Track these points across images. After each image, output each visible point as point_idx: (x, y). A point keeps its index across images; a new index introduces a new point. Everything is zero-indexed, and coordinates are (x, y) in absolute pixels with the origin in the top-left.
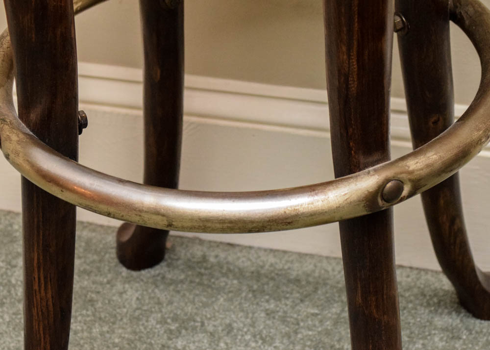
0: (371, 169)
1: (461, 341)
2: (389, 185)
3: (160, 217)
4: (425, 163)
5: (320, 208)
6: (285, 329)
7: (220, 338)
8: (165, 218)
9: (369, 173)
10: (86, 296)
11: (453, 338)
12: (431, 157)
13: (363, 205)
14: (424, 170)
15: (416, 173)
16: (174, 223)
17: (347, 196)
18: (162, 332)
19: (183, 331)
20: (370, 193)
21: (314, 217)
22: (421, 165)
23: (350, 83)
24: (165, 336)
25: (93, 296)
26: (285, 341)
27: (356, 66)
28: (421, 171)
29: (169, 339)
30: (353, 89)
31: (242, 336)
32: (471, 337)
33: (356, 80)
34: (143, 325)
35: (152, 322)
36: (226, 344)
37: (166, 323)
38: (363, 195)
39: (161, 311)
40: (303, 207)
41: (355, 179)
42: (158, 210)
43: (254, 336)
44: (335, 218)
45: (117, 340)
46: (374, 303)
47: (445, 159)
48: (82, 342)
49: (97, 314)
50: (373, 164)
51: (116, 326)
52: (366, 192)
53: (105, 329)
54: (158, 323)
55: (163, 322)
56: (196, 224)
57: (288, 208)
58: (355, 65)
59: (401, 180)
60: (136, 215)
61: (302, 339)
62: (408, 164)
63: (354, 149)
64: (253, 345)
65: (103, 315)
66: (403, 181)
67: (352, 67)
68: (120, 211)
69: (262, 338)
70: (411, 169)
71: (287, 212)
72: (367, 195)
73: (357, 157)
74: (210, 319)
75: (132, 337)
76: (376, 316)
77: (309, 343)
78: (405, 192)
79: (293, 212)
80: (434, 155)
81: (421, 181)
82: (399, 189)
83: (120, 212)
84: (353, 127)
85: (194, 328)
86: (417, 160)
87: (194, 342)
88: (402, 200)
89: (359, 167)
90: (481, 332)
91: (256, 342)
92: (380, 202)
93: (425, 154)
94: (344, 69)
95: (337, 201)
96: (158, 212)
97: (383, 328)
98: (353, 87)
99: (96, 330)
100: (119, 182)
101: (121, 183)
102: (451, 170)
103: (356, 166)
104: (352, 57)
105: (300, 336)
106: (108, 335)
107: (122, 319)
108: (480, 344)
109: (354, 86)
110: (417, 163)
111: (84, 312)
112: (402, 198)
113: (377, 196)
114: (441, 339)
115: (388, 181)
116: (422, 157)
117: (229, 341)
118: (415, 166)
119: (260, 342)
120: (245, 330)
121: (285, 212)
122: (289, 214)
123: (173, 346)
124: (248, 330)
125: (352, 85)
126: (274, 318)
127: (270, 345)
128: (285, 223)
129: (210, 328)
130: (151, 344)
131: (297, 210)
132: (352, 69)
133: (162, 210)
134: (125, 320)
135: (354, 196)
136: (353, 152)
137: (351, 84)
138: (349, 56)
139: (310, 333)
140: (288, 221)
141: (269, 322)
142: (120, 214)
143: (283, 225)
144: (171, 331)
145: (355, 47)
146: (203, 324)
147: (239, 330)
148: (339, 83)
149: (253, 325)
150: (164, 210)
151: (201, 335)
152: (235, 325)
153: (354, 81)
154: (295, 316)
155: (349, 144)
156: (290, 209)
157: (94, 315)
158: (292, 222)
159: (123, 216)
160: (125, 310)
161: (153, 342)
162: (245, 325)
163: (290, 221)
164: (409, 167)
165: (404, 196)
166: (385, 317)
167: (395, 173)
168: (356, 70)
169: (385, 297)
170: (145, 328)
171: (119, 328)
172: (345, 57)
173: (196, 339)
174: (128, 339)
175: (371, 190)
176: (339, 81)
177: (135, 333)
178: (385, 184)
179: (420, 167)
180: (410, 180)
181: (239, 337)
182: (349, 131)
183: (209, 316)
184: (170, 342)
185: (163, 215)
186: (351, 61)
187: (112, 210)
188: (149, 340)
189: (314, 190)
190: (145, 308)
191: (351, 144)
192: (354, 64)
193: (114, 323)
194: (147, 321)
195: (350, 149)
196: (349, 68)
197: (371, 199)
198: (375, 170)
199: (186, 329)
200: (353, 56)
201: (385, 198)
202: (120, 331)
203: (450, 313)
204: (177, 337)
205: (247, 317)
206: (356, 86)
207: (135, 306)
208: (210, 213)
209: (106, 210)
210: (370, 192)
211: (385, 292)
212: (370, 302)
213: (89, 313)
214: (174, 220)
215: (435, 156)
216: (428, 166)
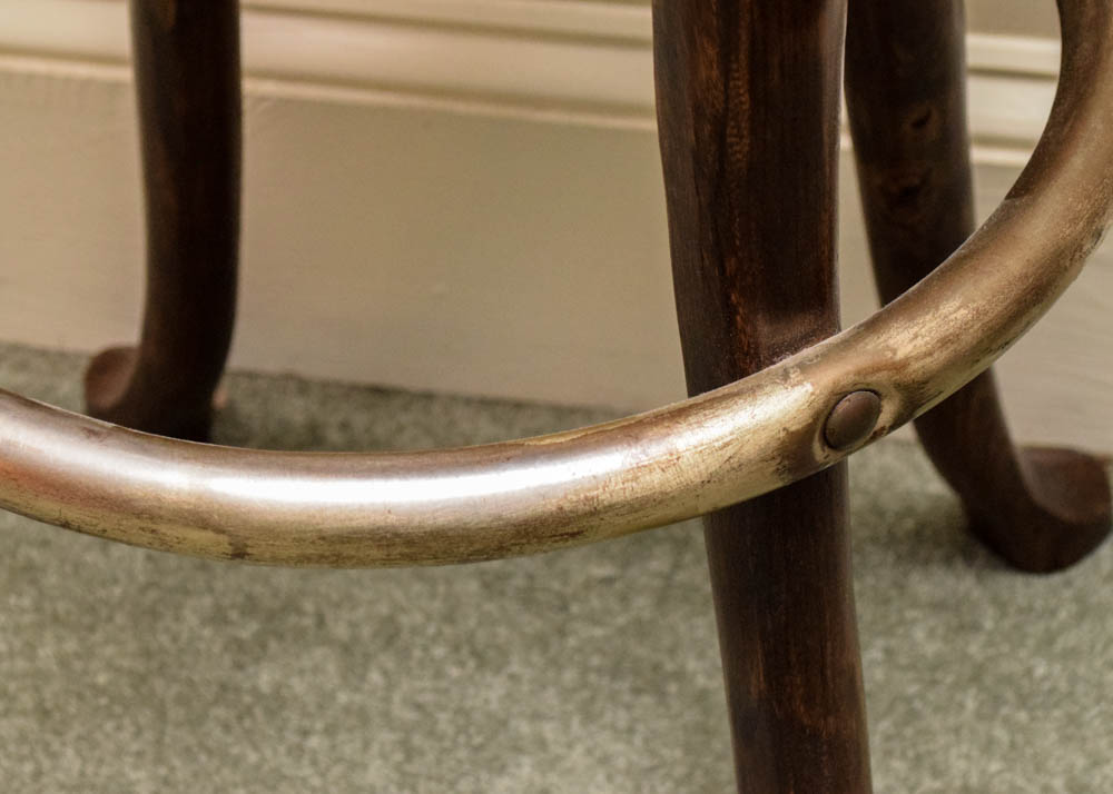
0: (789, 361)
1: (982, 638)
2: (844, 406)
3: (210, 534)
4: (936, 335)
5: (658, 490)
6: (532, 624)
7: (367, 657)
8: (223, 539)
9: (785, 375)
10: (14, 556)
11: (961, 628)
12: (952, 317)
13: (772, 469)
14: (936, 355)
15: (916, 366)
16: (249, 550)
17: (729, 451)
18: (217, 648)
19: (273, 645)
20: (791, 435)
21: (641, 514)
22: (927, 343)
23: (729, 140)
24: (227, 660)
25: (35, 554)
26: (536, 658)
27: (747, 96)
28: (928, 360)
29: (239, 666)
30: (739, 156)
31: (425, 649)
32: (1007, 624)
33: (745, 133)
34: (167, 630)
35: (191, 619)
36: (385, 673)
37: (226, 621)
38: (774, 444)
39: (210, 590)
40: (612, 488)
41: (749, 399)
42: (206, 516)
43: (456, 648)
44: (697, 509)
45: (102, 679)
46: (801, 691)
47: (991, 315)
48: (12, 687)
49: (47, 606)
50: (794, 347)
51: (98, 637)
52: (782, 434)
53: (71, 645)
54: (205, 622)
55: (218, 618)
56: (313, 551)
57: (569, 497)
58: (742, 95)
59: (876, 389)
60: (143, 529)
61: (579, 650)
62: (891, 342)
63: (741, 310)
64: (455, 672)
65: (62, 607)
66: (881, 391)
67: (736, 101)
68: (95, 518)
69: (475, 654)
70: (900, 355)
71: (567, 506)
72: (783, 442)
73: (748, 330)
74: (338, 606)
75: (140, 666)
76: (806, 721)
77: (596, 661)
78: (885, 418)
79: (581, 507)
80: (959, 308)
81: (929, 386)
82: (868, 412)
83: (95, 522)
84: (740, 254)
85: (300, 633)
86: (916, 329)
87: (301, 672)
88: (876, 436)
89: (757, 354)
90: (1030, 609)
91: (461, 664)
92: (819, 453)
93: (937, 309)
94: (713, 106)
95: (702, 467)
96: (203, 520)
97: (825, 747)
98: (740, 152)
99: (46, 652)
100: (88, 437)
101: (93, 439)
102: (1007, 343)
103: (747, 354)
104: (736, 75)
105: (572, 642)
106: (78, 665)
107: (110, 619)
108: (1031, 642)
109: (740, 148)
110: (916, 336)
111: (13, 600)
112: (875, 433)
113: (811, 440)
114: (931, 633)
115: (839, 395)
116: (928, 317)
117: (391, 666)
118: (910, 347)
119: (472, 664)
120: (431, 630)
121: (561, 508)
122: (571, 512)
123: (247, 685)
124: (440, 633)
125: (737, 148)
126: (502, 593)
127: (498, 670)
128: (562, 535)
129: (341, 631)
130: (190, 683)
131: (593, 498)
132: (736, 105)
133: (216, 517)
134: (120, 619)
135: (746, 448)
136: (738, 318)
137: (731, 145)
138: (726, 73)
139: (598, 632)
140: (570, 531)
141: (490, 607)
142: (96, 525)
143: (556, 541)
144: (239, 645)
145: (744, 47)
146: (321, 621)
147: (415, 631)
148: (697, 138)
149: (449, 618)
150: (219, 515)
151: (319, 653)
152: (404, 620)
153: (742, 137)
154: (556, 585)
155: (729, 298)
156: (575, 499)
157: (38, 609)
158: (578, 533)
159: (105, 531)
160: (117, 591)
161: (196, 678)
162: (429, 617)
163: (576, 530)
164: (894, 351)
165: (883, 428)
166: (831, 720)
167: (858, 373)
168: (746, 107)
169: (829, 672)
170: (175, 639)
171: (107, 642)
172: (715, 73)
173: (306, 662)
174: (131, 672)
175: (793, 429)
176: (696, 134)
177: (147, 654)
178: (831, 405)
179: (924, 349)
180: (898, 386)
181: (417, 653)
182: (727, 265)
183: (335, 596)
184: (239, 676)
185: (219, 530)
186: (731, 84)
187: (72, 514)
188: (184, 674)
189: (637, 439)
190: (170, 581)
191: (733, 298)
192: (742, 91)
193: (92, 629)
194: (177, 619)
195: (730, 311)
196: (727, 101)
197: (793, 448)
198: (803, 367)
199: (280, 637)
200: (737, 71)
201: (832, 441)
202: (109, 651)
203: (948, 561)
204: (257, 660)
205: (433, 596)
206: (746, 149)
207: (142, 579)
208: (351, 520)
209: (57, 515)
210: (792, 433)
211: (829, 659)
212: (788, 690)
213: (26, 602)
214: (249, 542)
215: (963, 312)
216: (944, 342)
